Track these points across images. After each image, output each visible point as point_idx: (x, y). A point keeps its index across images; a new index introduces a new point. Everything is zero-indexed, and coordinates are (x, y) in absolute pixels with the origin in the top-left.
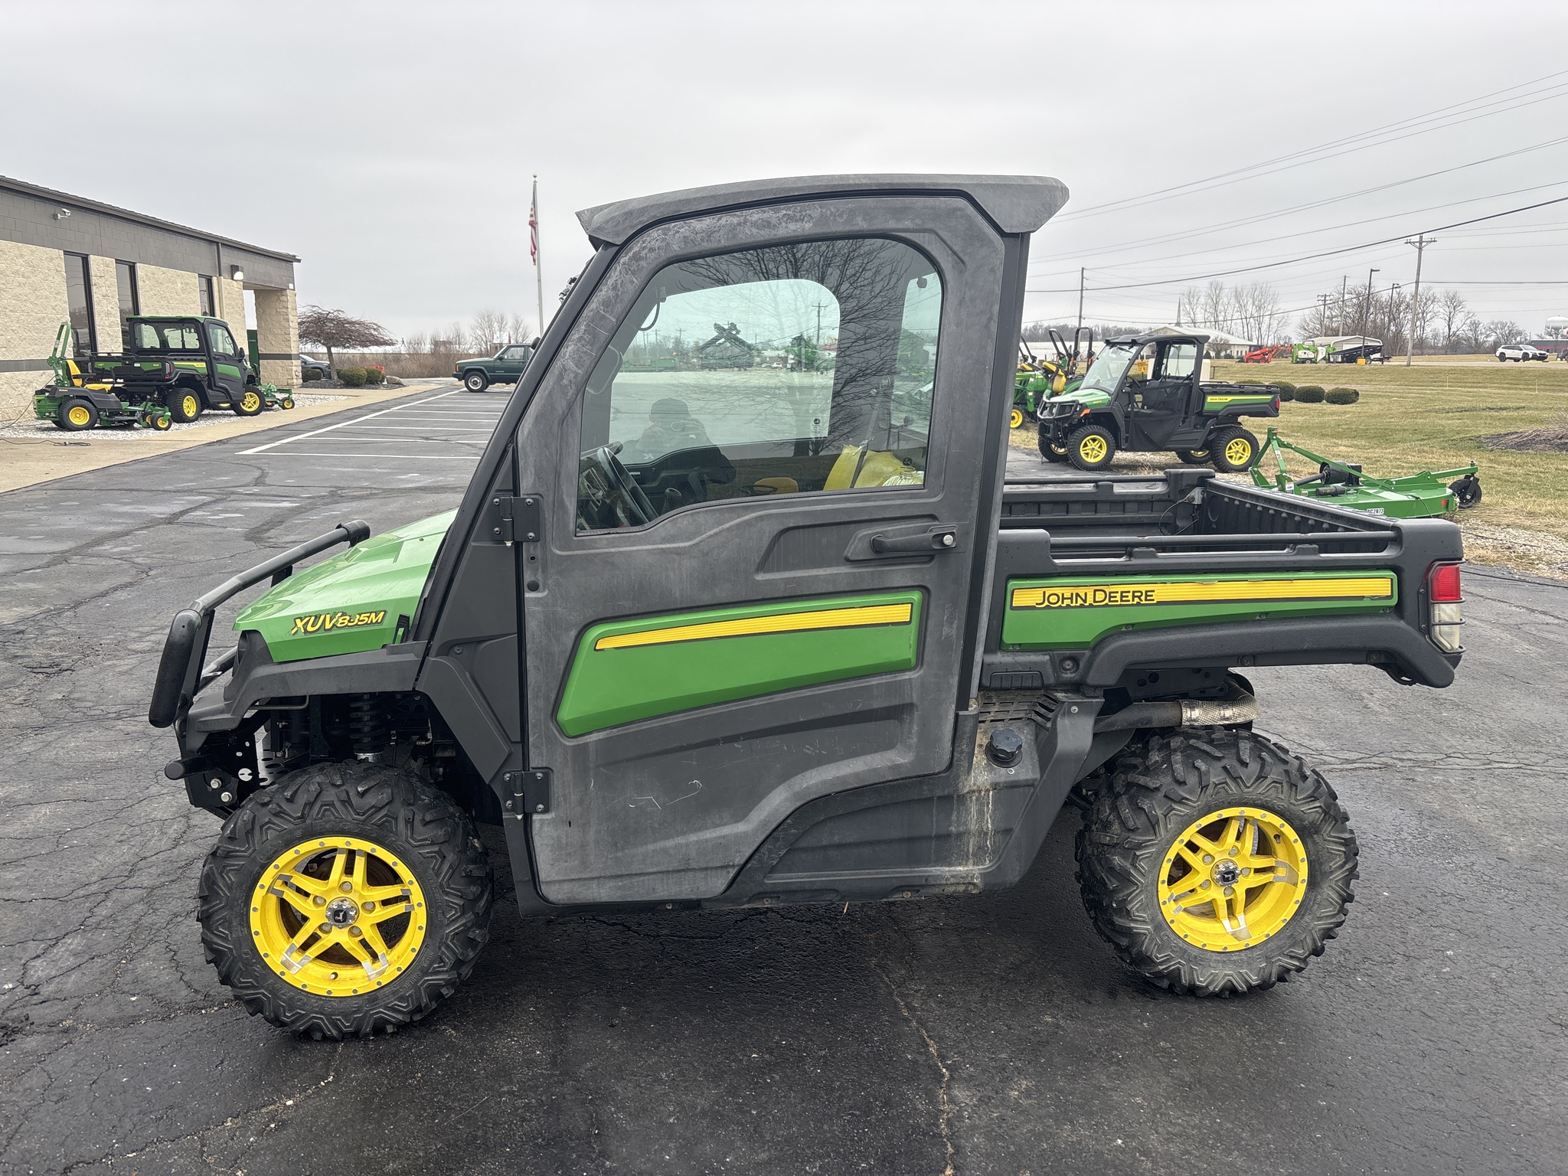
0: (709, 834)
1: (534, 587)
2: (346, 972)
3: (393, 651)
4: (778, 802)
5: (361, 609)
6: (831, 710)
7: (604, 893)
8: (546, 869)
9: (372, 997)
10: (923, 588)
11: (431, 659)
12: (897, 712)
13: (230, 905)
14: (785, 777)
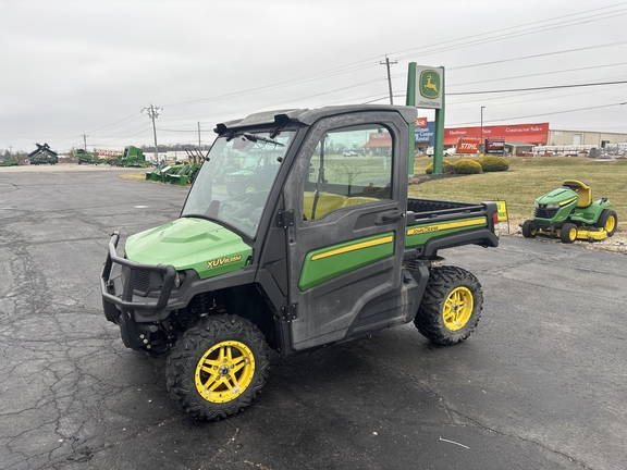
0: (341, 318)
1: (292, 241)
2: (224, 393)
3: (246, 269)
4: (360, 304)
5: (232, 256)
6: (373, 272)
7: (311, 344)
8: (296, 338)
9: (237, 399)
10: (394, 231)
11: (260, 270)
12: (388, 271)
13: (188, 376)
14: (361, 295)
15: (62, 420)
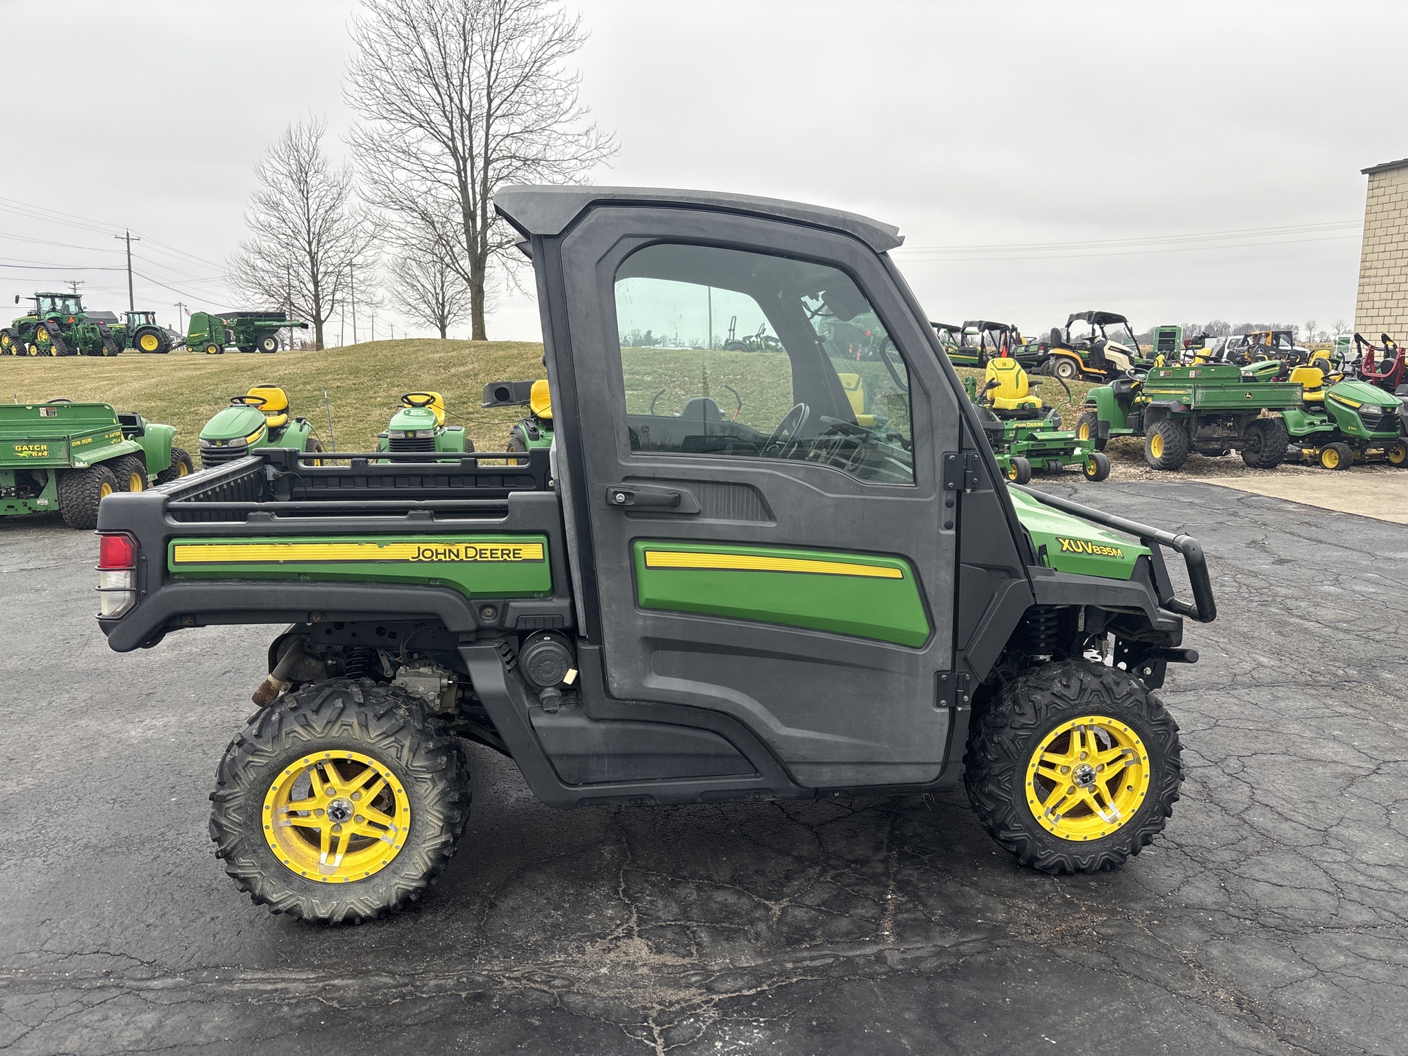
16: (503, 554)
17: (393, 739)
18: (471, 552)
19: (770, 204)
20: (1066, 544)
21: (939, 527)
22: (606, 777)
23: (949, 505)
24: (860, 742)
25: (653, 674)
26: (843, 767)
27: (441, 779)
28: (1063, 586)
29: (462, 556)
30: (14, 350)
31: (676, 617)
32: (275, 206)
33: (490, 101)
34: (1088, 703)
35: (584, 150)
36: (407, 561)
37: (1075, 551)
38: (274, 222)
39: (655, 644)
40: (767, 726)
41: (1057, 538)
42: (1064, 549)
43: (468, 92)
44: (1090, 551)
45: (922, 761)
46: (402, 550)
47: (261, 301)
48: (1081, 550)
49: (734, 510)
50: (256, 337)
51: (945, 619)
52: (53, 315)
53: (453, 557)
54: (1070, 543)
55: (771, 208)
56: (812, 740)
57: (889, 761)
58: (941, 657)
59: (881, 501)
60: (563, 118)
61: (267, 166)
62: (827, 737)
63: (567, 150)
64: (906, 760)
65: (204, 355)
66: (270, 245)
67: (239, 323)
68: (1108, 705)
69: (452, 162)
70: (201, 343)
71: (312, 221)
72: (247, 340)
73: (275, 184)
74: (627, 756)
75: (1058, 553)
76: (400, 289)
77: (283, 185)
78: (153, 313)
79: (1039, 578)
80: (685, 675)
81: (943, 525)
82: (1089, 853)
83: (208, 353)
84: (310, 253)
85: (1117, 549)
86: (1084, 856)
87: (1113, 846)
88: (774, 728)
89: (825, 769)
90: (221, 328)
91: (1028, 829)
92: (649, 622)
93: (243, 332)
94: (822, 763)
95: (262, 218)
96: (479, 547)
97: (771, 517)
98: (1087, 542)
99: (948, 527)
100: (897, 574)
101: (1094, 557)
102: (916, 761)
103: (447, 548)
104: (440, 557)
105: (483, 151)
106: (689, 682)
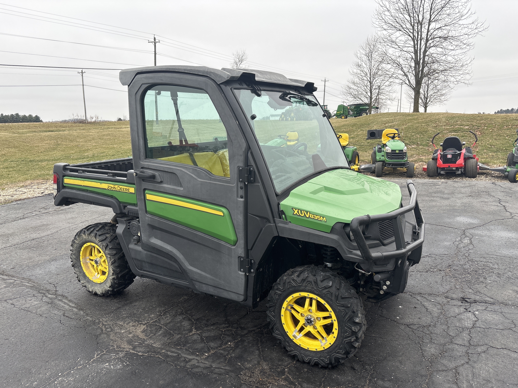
15: (470, 326)
16: (126, 190)
17: (101, 243)
18: (119, 189)
19: (185, 68)
20: (296, 212)
21: (237, 197)
22: (148, 270)
23: (241, 188)
24: (214, 278)
25: (153, 237)
26: (209, 286)
27: (113, 258)
28: (291, 230)
29: (117, 189)
30: (284, 119)
31: (156, 218)
32: (359, 66)
33: (431, 16)
34: (306, 286)
35: (470, 30)
36: (105, 189)
37: (300, 215)
38: (359, 72)
39: (152, 227)
40: (184, 264)
41: (292, 208)
42: (295, 213)
43: (422, 14)
44: (308, 216)
45: (236, 292)
46: (104, 186)
47: (351, 100)
48: (303, 215)
49: (172, 182)
50: (360, 112)
51: (241, 235)
52: (296, 108)
53: (115, 189)
54: (298, 211)
55: (184, 69)
56: (198, 273)
57: (224, 289)
58: (240, 251)
59: (216, 184)
60: (463, 18)
61: (358, 52)
62: (203, 273)
63: (462, 31)
64: (230, 290)
65: (340, 119)
66: (357, 80)
67: (355, 108)
68: (315, 290)
69: (412, 43)
70: (340, 115)
71: (372, 70)
72: (357, 114)
73: (361, 58)
74: (152, 264)
75: (291, 215)
76: (410, 93)
77: (363, 58)
78: (327, 106)
79: (280, 225)
80: (162, 240)
81: (239, 196)
82: (309, 356)
83: (342, 118)
84: (370, 82)
85: (323, 217)
86: (307, 356)
87: (321, 357)
88: (186, 265)
89: (204, 286)
90: (347, 110)
91: (282, 335)
92: (149, 219)
93: (356, 111)
94: (202, 283)
95: (355, 71)
96: (121, 187)
97: (181, 186)
98: (307, 212)
99: (242, 197)
100: (221, 214)
101: (309, 219)
102: (234, 291)
103: (114, 186)
104: (113, 189)
105: (426, 36)
106: (162, 242)
